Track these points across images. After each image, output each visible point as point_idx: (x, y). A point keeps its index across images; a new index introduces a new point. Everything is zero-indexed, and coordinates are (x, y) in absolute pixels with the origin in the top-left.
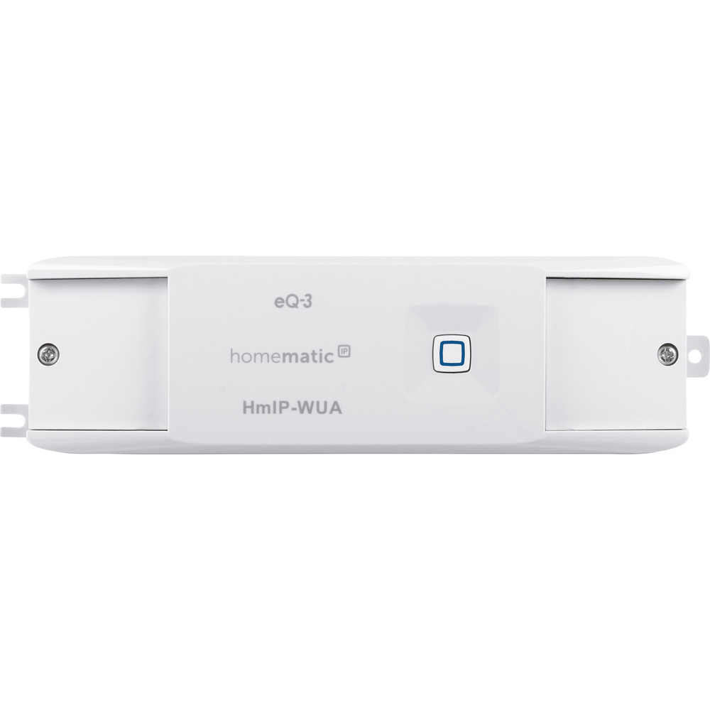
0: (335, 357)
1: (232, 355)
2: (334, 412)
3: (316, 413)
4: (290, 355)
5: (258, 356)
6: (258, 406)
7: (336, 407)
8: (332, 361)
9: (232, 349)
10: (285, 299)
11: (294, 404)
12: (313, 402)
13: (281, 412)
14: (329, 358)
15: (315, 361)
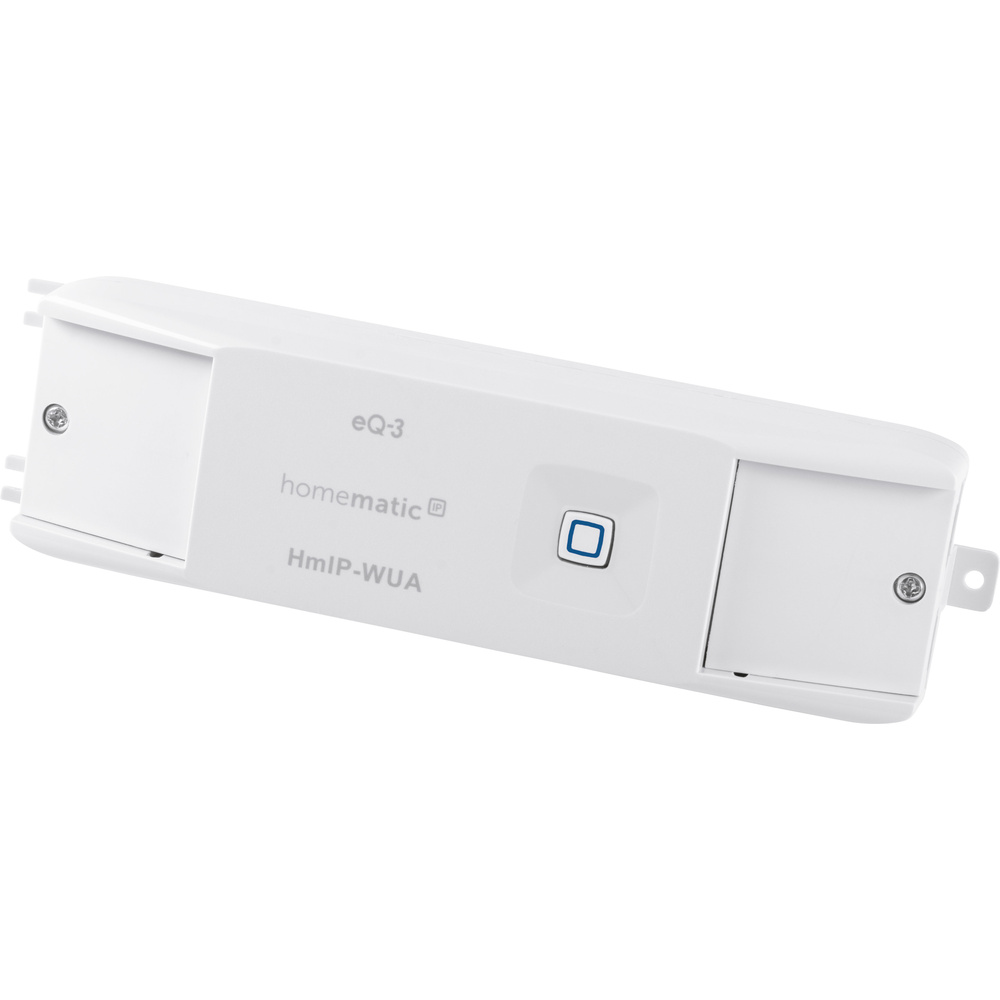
0: (423, 513)
1: (284, 483)
2: (410, 587)
3: (387, 583)
4: (363, 499)
5: (319, 491)
6: (309, 559)
7: (414, 582)
8: (418, 518)
9: (284, 475)
10: (367, 420)
11: (357, 566)
12: (384, 569)
13: (338, 573)
14: (416, 513)
15: (395, 513)
